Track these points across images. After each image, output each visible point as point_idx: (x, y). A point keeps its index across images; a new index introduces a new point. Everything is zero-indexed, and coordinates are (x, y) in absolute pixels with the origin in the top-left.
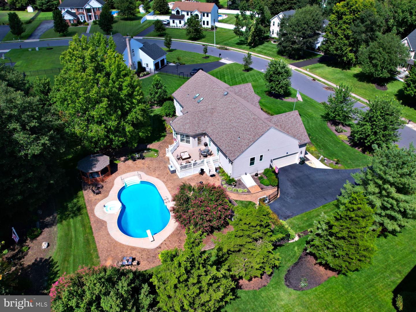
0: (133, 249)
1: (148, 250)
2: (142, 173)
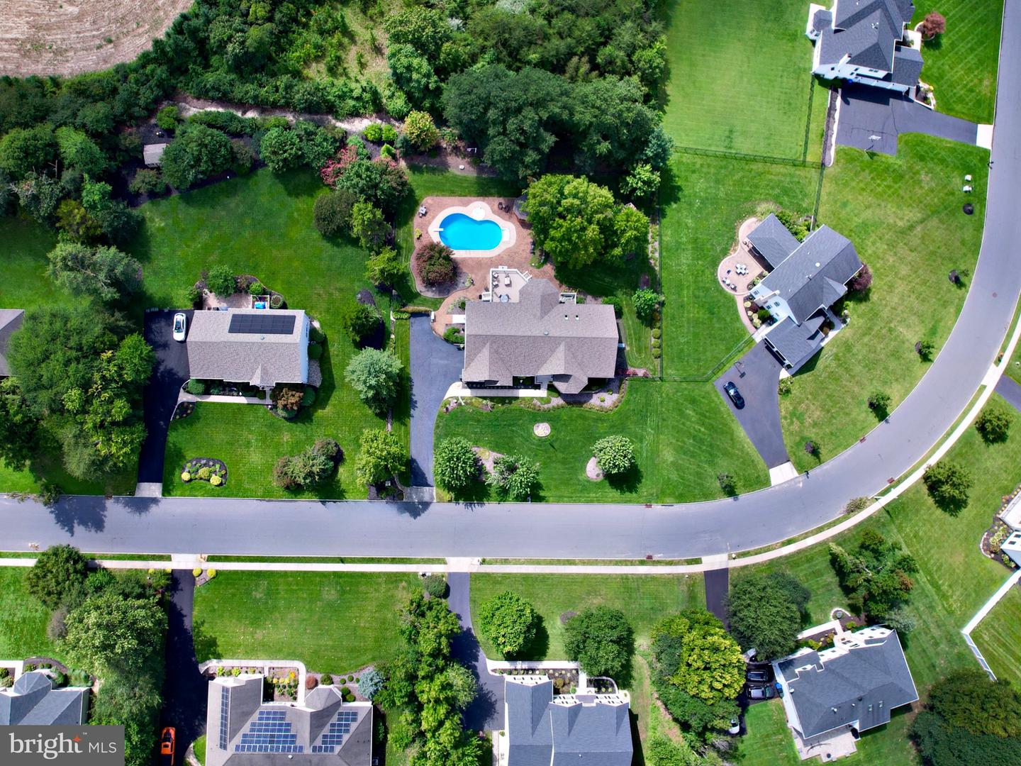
0: (434, 218)
1: (429, 226)
2: (510, 246)
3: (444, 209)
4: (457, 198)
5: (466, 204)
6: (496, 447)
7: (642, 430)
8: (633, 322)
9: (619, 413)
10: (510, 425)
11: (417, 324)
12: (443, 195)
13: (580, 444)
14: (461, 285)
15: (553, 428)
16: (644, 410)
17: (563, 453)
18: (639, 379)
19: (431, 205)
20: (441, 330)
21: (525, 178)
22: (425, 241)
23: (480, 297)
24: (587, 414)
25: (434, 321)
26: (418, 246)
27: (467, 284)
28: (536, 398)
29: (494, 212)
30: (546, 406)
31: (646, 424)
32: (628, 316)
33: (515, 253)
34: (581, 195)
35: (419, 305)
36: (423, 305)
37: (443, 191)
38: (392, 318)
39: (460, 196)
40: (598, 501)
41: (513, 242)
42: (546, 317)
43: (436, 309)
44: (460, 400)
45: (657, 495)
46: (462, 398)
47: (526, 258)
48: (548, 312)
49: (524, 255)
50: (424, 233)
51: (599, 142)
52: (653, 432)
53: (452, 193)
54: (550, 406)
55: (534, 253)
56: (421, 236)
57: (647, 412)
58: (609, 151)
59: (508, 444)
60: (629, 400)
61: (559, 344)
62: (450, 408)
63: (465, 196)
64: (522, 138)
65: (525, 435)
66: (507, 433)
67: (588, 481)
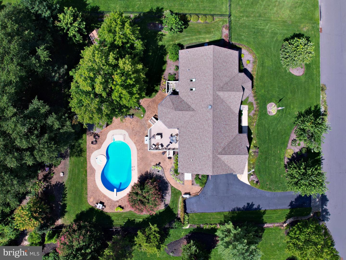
0: (105, 196)
1: (112, 200)
2: (127, 134)
3: (98, 188)
4: (88, 178)
5: (93, 171)
6: (284, 144)
7: (268, 32)
8: (186, 36)
9: (257, 49)
10: (269, 134)
11: (192, 207)
12: (86, 189)
13: (281, 80)
14: (160, 174)
15: (270, 101)
16: (253, 30)
17: (287, 93)
18: (230, 33)
19: (94, 199)
20: (196, 189)
21: (73, 126)
22: (125, 203)
23: (170, 158)
24: (260, 74)
25: (189, 194)
26: (128, 209)
27: (159, 169)
28: (249, 114)
29: (99, 148)
30: (255, 106)
31: (263, 29)
32: (181, 40)
33: (133, 130)
34: (92, 75)
35: (177, 207)
36: (177, 203)
37: (82, 189)
38: (188, 227)
39: (86, 175)
40: (319, 67)
41: (124, 132)
42: (193, 106)
43: (179, 193)
44: (250, 172)
45: (314, 23)
46: (249, 171)
47: (137, 122)
48: (188, 105)
49: (134, 123)
50: (118, 204)
51: (38, 58)
52: (269, 24)
53: (84, 181)
54: (254, 102)
55: (133, 115)
56: (120, 206)
57: (254, 28)
58: (46, 48)
59: (282, 135)
60: (247, 41)
61: (218, 96)
62: (256, 180)
63: (86, 171)
64: (36, 132)
65: (276, 122)
66: (274, 136)
67: (306, 74)
